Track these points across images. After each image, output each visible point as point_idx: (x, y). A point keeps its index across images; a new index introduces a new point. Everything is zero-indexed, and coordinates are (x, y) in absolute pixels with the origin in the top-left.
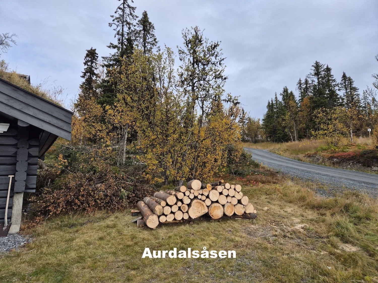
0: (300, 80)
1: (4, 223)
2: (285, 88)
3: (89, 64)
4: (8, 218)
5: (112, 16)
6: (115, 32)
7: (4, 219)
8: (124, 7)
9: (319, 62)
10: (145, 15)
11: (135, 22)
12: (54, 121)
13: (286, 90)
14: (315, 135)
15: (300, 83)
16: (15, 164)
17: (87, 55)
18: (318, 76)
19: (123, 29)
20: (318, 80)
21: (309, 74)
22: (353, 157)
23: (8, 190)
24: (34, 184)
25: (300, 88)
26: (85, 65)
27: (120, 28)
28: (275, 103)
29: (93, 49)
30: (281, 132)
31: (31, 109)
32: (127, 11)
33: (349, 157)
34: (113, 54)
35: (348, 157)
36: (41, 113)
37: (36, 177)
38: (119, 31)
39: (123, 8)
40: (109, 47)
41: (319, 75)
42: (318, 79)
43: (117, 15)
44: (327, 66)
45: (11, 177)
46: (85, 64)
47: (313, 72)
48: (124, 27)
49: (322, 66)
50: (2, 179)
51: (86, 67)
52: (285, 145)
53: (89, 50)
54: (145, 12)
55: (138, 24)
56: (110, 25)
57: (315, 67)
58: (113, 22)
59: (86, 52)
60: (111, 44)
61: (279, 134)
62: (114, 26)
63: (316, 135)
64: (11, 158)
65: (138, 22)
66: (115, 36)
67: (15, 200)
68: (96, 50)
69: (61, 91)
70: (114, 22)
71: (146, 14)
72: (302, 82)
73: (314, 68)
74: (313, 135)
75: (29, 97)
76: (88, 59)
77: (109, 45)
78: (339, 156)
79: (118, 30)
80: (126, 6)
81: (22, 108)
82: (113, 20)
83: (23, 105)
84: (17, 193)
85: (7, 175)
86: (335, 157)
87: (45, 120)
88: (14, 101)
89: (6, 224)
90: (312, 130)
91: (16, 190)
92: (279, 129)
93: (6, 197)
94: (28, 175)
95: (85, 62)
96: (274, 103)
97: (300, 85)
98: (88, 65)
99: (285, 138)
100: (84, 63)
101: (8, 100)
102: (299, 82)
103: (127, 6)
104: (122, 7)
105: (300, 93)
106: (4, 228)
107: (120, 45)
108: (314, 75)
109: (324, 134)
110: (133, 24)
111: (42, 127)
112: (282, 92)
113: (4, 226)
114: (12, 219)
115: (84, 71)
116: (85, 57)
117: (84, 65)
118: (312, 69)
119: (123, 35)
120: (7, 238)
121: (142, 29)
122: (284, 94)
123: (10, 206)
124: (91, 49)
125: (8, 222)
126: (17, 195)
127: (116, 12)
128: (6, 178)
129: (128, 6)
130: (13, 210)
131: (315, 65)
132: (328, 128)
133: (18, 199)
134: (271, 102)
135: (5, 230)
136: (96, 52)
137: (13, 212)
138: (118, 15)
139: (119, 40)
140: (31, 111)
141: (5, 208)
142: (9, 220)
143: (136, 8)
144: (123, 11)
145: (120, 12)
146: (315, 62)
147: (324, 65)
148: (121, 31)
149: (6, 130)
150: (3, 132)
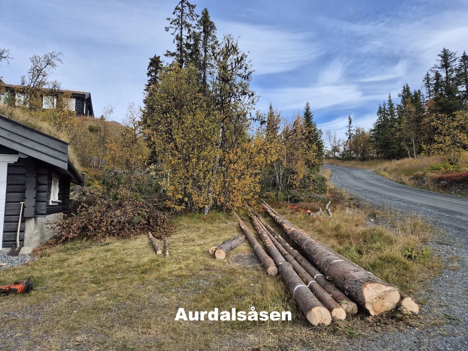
0: (428, 74)
1: (16, 245)
2: (406, 86)
3: (153, 74)
4: (20, 241)
5: (169, 19)
6: (174, 37)
7: (16, 241)
8: (182, 6)
9: (448, 50)
10: (205, 14)
11: (194, 23)
12: (51, 152)
13: (406, 90)
14: (427, 150)
15: (428, 79)
16: (24, 192)
17: (151, 64)
18: (446, 68)
19: (181, 32)
20: (447, 74)
21: (434, 66)
22: (464, 178)
23: (19, 215)
24: (44, 210)
25: (428, 85)
26: (149, 76)
27: (178, 32)
28: (388, 108)
29: (157, 56)
30: (396, 146)
31: (29, 141)
32: (187, 10)
33: (460, 179)
34: (171, 63)
35: (458, 178)
36: (38, 145)
37: (45, 203)
38: (178, 35)
39: (181, 8)
40: (166, 55)
41: (448, 67)
42: (447, 72)
43: (175, 17)
44: (464, 53)
45: (22, 203)
46: (149, 74)
47: (439, 64)
48: (183, 30)
49: (452, 55)
50: (15, 205)
51: (150, 78)
52: (394, 164)
53: (152, 58)
54: (206, 10)
55: (198, 25)
56: (167, 29)
57: (442, 57)
58: (170, 25)
59: (150, 61)
60: (168, 52)
61: (393, 148)
62: (171, 31)
63: (429, 149)
64: (22, 186)
65: (197, 23)
66: (174, 42)
67: (27, 225)
68: (160, 58)
69: (111, 111)
70: (172, 25)
71: (207, 13)
72: (431, 77)
73: (440, 58)
74: (425, 150)
75: (27, 131)
76: (151, 69)
77: (166, 53)
78: (448, 177)
79: (176, 34)
80: (184, 4)
81: (21, 142)
82: (171, 23)
83: (23, 139)
84: (28, 218)
85: (19, 202)
86: (444, 179)
87: (43, 152)
88: (15, 135)
89: (18, 246)
90: (423, 143)
91: (25, 216)
92: (392, 143)
93: (18, 222)
94: (37, 201)
95: (148, 72)
96: (386, 107)
97: (428, 81)
98: (152, 76)
99: (401, 154)
100: (147, 74)
101: (9, 135)
102: (426, 77)
103: (186, 5)
104: (180, 6)
105: (427, 91)
106: (16, 249)
107: (178, 53)
108: (441, 68)
109: (440, 148)
110: (192, 26)
111: (40, 157)
112: (401, 93)
113: (16, 248)
114: (24, 241)
115: (148, 84)
116: (149, 67)
117: (147, 76)
118: (438, 60)
119: (181, 39)
120: (17, 257)
121: (202, 30)
122: (404, 95)
123: (22, 229)
124: (155, 57)
125: (20, 244)
126: (28, 219)
127: (174, 13)
128: (17, 205)
129: (188, 4)
130: (25, 233)
131: (443, 53)
132: (445, 141)
133: (29, 224)
134: (383, 107)
135: (17, 250)
136: (160, 60)
137: (25, 235)
138: (177, 16)
139: (178, 45)
140: (30, 144)
141: (17, 231)
142: (22, 242)
143: (195, 6)
144: (182, 11)
145: (178, 13)
146: (442, 50)
147: (456, 53)
148: (180, 35)
149: (16, 161)
150: (13, 163)
